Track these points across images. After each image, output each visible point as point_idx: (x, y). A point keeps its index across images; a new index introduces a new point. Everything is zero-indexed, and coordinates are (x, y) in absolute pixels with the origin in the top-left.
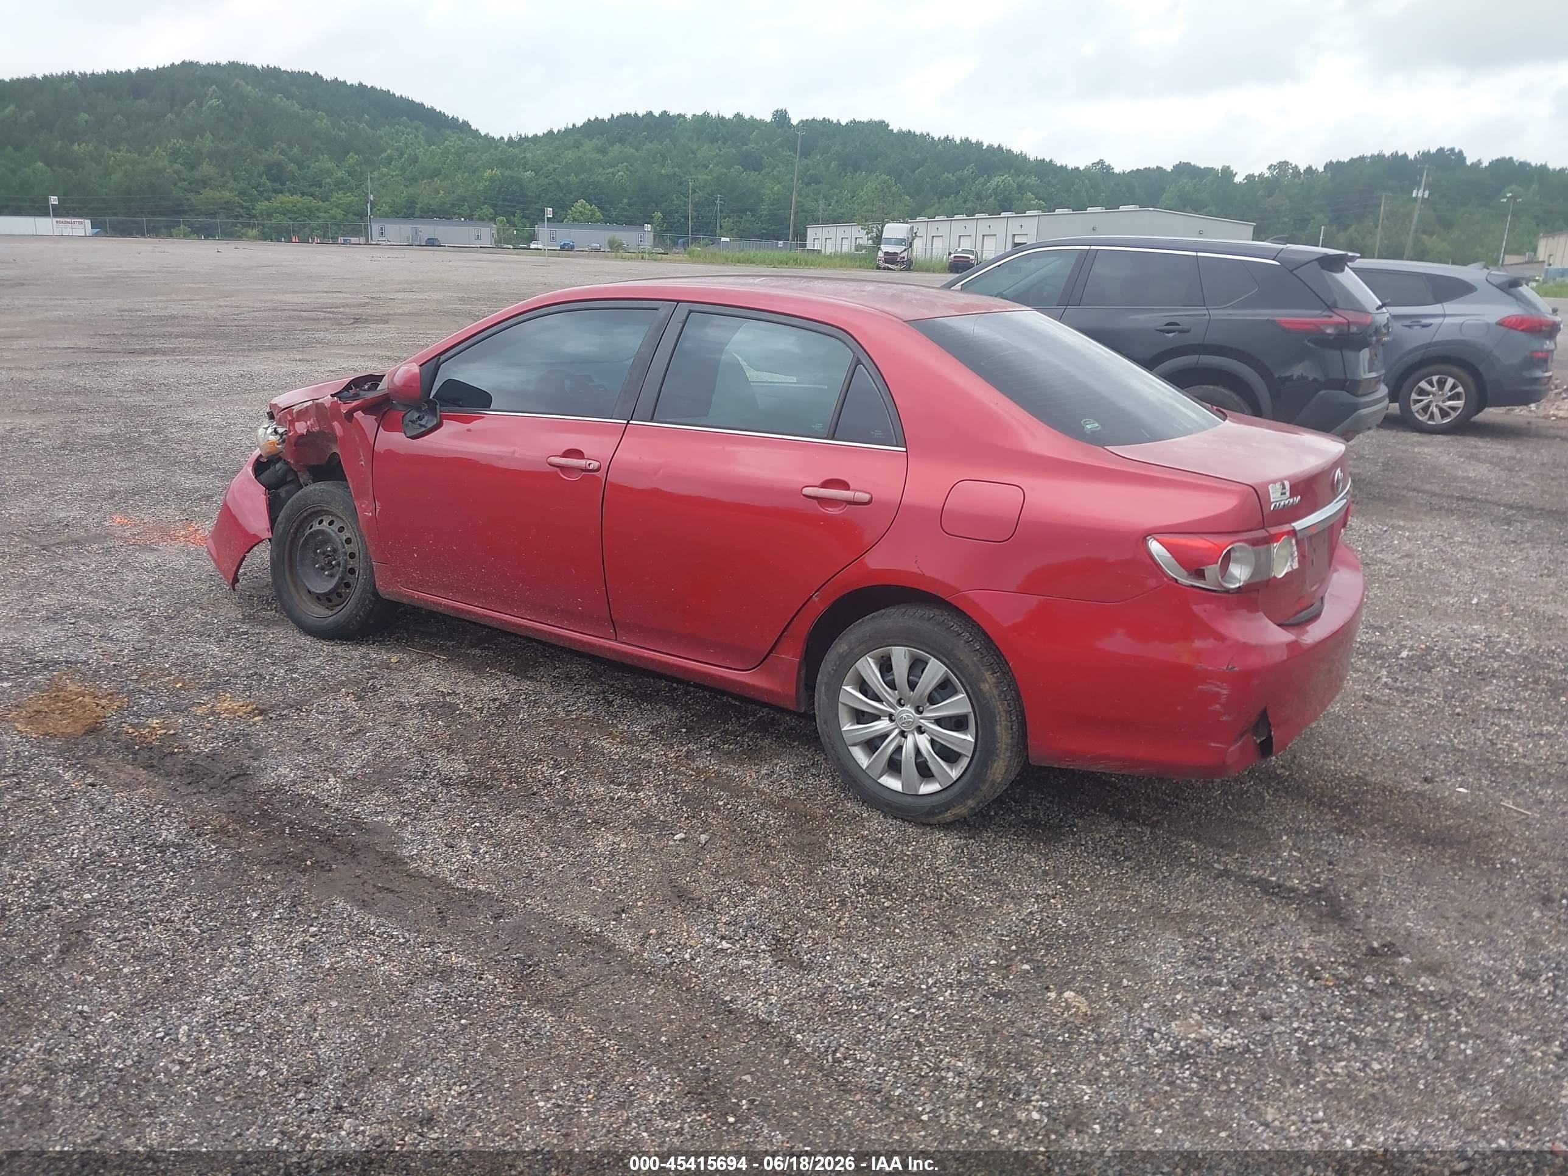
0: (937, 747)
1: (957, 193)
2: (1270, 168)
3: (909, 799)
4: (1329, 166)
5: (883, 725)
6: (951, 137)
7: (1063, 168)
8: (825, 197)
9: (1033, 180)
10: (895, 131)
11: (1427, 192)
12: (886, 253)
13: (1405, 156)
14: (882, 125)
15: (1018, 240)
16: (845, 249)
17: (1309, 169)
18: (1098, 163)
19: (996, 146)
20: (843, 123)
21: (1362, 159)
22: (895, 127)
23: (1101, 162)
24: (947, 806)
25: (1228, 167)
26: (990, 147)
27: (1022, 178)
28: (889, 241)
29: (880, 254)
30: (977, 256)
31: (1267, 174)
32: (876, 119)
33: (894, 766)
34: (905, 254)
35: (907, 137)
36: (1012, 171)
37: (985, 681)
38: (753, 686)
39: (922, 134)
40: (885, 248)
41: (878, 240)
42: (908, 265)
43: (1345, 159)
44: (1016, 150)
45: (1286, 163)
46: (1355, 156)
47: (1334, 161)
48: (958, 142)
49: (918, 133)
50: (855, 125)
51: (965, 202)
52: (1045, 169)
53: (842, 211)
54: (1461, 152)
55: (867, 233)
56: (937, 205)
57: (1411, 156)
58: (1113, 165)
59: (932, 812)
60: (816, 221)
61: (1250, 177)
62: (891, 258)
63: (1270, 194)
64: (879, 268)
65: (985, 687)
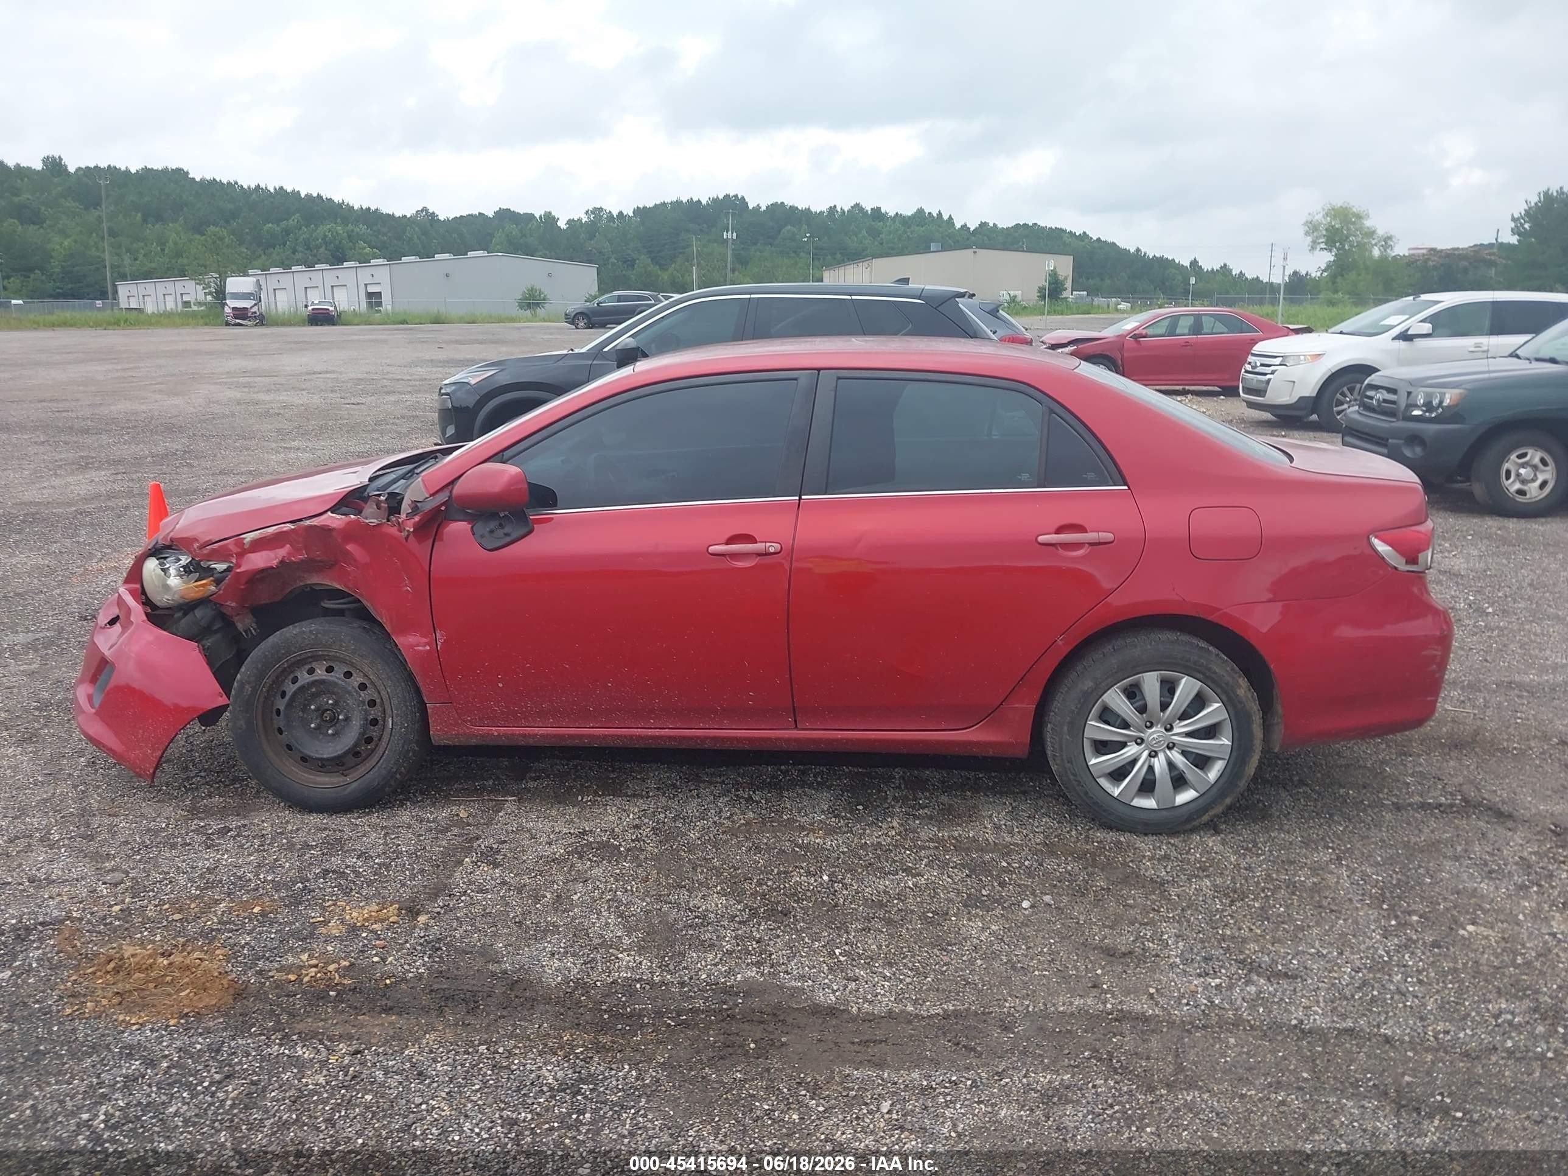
0: (1192, 758)
1: (284, 244)
2: (587, 213)
3: (1165, 813)
4: (638, 211)
5: (1131, 750)
6: (263, 186)
7: (391, 217)
8: (128, 251)
9: (362, 229)
10: (198, 179)
11: (735, 234)
12: (234, 309)
13: (699, 201)
14: (179, 175)
15: (371, 289)
16: (170, 305)
17: (621, 213)
18: (422, 211)
19: (315, 195)
20: (133, 171)
21: (664, 204)
22: (196, 174)
23: (425, 210)
24: (1205, 809)
25: (550, 213)
26: (309, 196)
27: (350, 227)
28: (237, 296)
29: (227, 310)
30: (335, 307)
31: (585, 219)
32: (173, 166)
33: (1147, 786)
34: (255, 309)
35: (212, 186)
36: (339, 220)
37: (1240, 687)
38: (977, 744)
39: (229, 183)
40: (232, 303)
41: (221, 294)
42: (261, 320)
43: (650, 205)
44: (337, 199)
45: (601, 209)
46: (658, 202)
47: (641, 206)
48: (272, 191)
49: (225, 181)
50: (147, 174)
51: (294, 253)
52: (371, 218)
53: (153, 265)
54: (743, 198)
55: (204, 288)
56: (263, 257)
57: (704, 202)
58: (437, 213)
59: (1190, 819)
60: (123, 277)
61: (570, 222)
62: (241, 314)
63: (592, 237)
64: (228, 324)
65: (1241, 692)
